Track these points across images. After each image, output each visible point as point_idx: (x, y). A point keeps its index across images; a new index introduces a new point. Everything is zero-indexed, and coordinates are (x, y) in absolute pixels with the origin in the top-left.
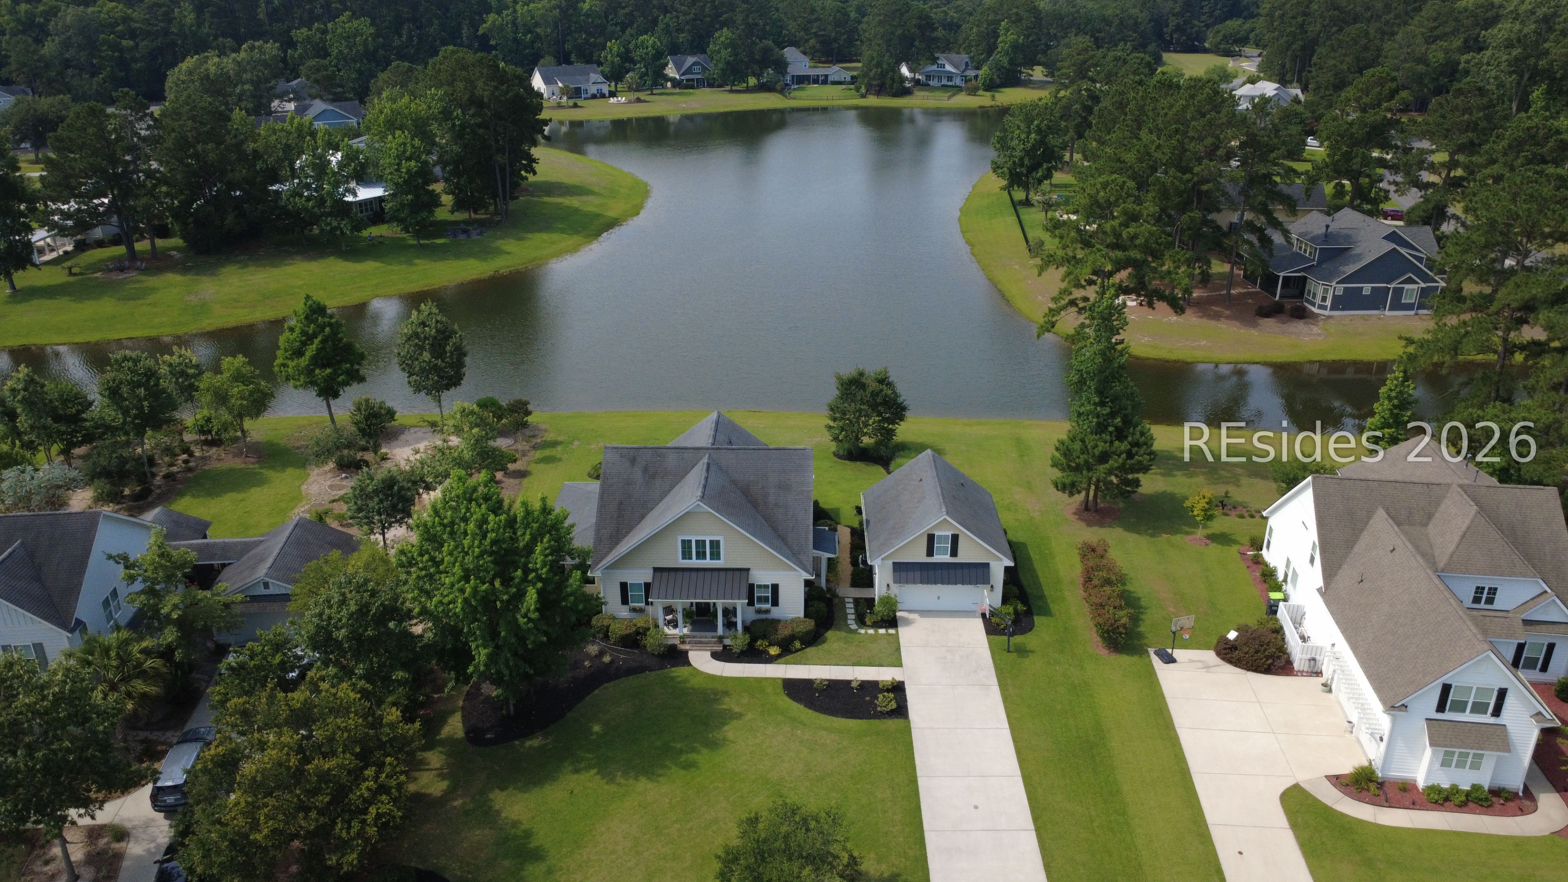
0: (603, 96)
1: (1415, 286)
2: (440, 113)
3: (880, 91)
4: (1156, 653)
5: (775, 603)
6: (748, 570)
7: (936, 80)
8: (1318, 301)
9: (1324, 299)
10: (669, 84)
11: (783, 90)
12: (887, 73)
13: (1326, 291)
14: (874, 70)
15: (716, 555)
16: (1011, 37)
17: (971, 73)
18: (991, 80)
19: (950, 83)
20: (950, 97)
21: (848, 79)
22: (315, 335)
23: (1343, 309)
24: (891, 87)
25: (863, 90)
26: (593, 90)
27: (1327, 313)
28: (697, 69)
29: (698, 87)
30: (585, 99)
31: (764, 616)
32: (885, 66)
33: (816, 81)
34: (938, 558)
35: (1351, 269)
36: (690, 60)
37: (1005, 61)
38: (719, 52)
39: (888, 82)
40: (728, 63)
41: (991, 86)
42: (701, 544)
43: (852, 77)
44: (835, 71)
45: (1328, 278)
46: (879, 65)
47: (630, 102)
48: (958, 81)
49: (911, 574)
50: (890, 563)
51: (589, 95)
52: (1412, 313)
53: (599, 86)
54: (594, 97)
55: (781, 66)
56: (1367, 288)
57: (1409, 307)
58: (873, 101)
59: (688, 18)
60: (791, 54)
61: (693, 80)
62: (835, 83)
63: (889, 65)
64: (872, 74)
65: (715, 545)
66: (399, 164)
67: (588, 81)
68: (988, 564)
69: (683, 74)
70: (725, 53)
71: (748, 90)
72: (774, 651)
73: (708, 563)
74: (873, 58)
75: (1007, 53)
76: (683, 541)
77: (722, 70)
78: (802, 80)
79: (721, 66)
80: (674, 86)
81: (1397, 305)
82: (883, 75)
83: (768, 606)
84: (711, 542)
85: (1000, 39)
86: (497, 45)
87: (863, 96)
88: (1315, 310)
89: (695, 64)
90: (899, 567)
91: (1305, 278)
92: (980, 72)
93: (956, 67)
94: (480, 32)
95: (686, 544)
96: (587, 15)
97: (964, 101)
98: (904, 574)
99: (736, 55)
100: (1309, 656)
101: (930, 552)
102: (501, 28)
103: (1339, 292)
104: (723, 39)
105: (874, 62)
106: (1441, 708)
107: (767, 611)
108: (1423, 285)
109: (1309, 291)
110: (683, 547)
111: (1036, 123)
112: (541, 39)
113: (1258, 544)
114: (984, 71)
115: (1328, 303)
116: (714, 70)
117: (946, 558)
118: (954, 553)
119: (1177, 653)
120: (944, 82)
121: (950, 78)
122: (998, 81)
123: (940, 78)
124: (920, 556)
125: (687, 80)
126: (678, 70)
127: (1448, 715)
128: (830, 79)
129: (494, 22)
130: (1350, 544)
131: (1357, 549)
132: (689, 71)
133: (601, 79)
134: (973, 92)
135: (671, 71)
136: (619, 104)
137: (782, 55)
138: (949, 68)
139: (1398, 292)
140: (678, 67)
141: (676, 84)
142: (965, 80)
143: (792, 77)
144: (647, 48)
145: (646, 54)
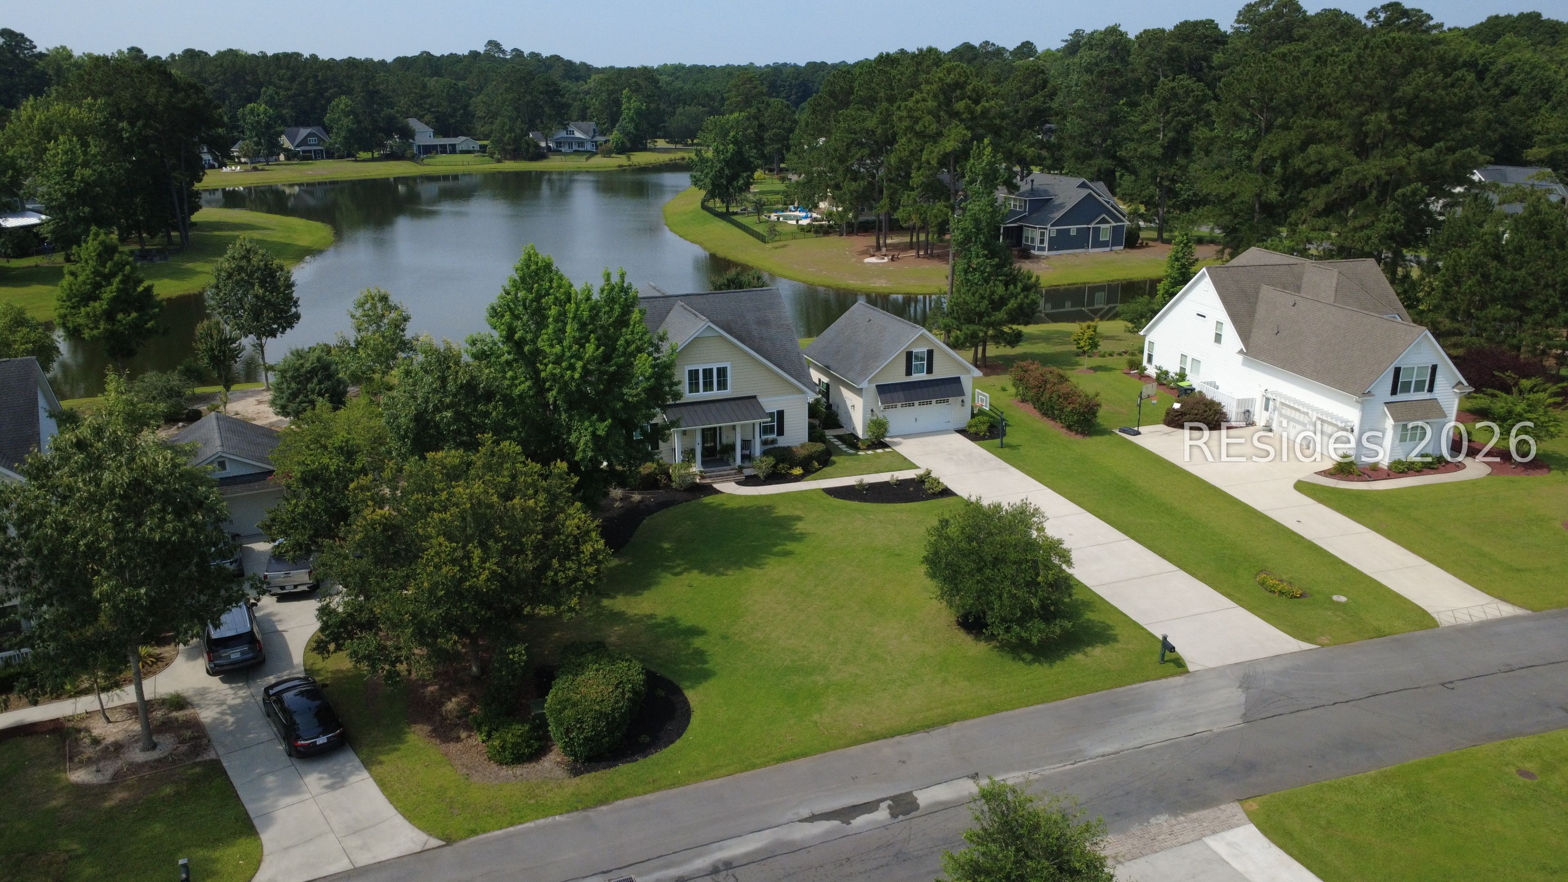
0: (212, 167)
1: (1107, 226)
2: (101, 124)
3: (516, 155)
4: (1123, 430)
5: (781, 432)
6: (754, 397)
7: (567, 147)
8: (1037, 244)
9: (1042, 241)
10: (282, 157)
11: (413, 158)
12: (521, 138)
13: (1042, 234)
14: (507, 136)
15: (722, 385)
16: (634, 104)
17: (600, 139)
18: (622, 143)
19: (581, 149)
20: (587, 159)
21: (477, 148)
22: (113, 274)
23: (1057, 249)
24: (527, 150)
25: (497, 155)
27: (1046, 253)
28: (312, 140)
29: (316, 159)
31: (771, 446)
32: (518, 131)
33: (443, 149)
34: (917, 377)
35: (1058, 215)
36: (304, 132)
37: (631, 127)
38: (340, 118)
39: (524, 146)
40: (350, 131)
41: (622, 150)
42: (708, 373)
43: (481, 146)
44: (461, 141)
45: (1044, 222)
46: (511, 130)
47: (246, 171)
48: (588, 147)
49: (895, 395)
50: (874, 385)
52: (1108, 249)
55: (407, 134)
56: (1073, 229)
57: (1105, 244)
58: (510, 166)
59: (289, 93)
60: (414, 123)
61: (310, 151)
62: (463, 152)
63: (522, 130)
64: (506, 139)
65: (722, 372)
66: (70, 174)
68: (959, 378)
69: (298, 146)
70: (347, 121)
71: (373, 160)
72: (798, 471)
73: (715, 394)
74: (505, 124)
75: (632, 120)
76: (690, 372)
77: (345, 138)
78: (428, 150)
79: (343, 134)
80: (288, 158)
81: (1097, 244)
82: (517, 140)
83: (774, 436)
84: (719, 369)
85: (624, 107)
87: (499, 161)
88: (1036, 252)
89: (310, 135)
90: (884, 390)
91: (1020, 228)
92: (611, 138)
93: (585, 132)
95: (694, 374)
97: (599, 161)
98: (889, 395)
99: (359, 122)
100: (1243, 410)
101: (909, 372)
103: (1053, 234)
104: (342, 106)
105: (507, 128)
106: (1394, 392)
107: (774, 441)
108: (1114, 224)
109: (1027, 238)
110: (690, 379)
111: (732, 134)
113: (1135, 365)
114: (615, 135)
115: (1046, 245)
116: (335, 140)
117: (922, 376)
118: (930, 371)
119: (1141, 429)
120: (575, 148)
121: (581, 143)
122: (628, 145)
123: (570, 145)
124: (899, 376)
125: (304, 152)
126: (292, 141)
127: (1400, 397)
128: (458, 148)
130: (1252, 314)
131: (1257, 316)
132: (304, 142)
134: (608, 153)
135: (284, 140)
136: (233, 172)
137: (408, 124)
138: (578, 134)
139: (1097, 231)
140: (292, 138)
141: (291, 156)
142: (596, 144)
143: (419, 146)
144: (258, 115)
145: (258, 122)
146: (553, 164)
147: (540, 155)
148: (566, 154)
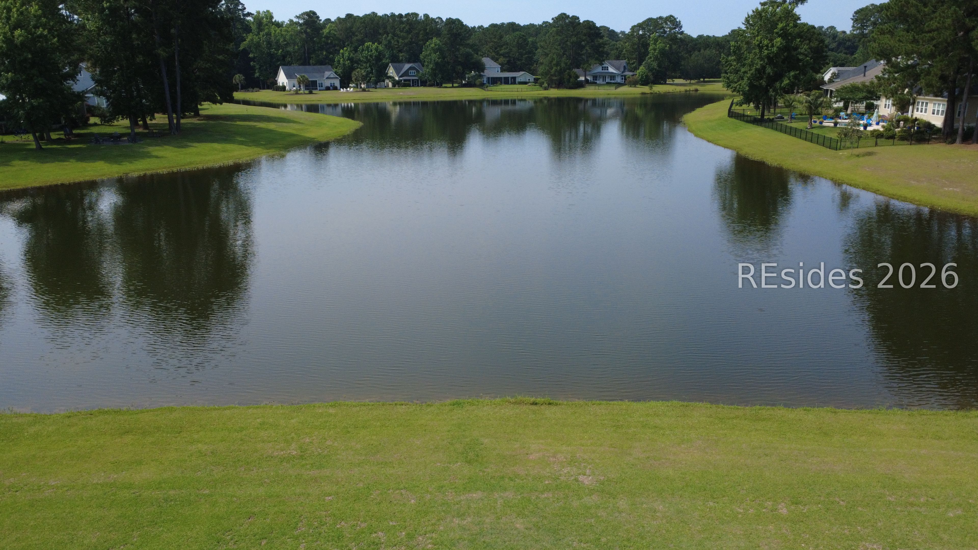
0: (335, 88)
3: (560, 85)
7: (601, 79)
10: (390, 84)
11: (482, 86)
12: (565, 71)
14: (554, 69)
16: (660, 45)
17: (629, 73)
18: (647, 76)
19: (612, 81)
20: (616, 89)
24: (569, 81)
25: (546, 85)
26: (327, 83)
28: (412, 72)
29: (413, 86)
30: (320, 90)
32: (563, 65)
33: (506, 81)
36: (407, 66)
37: (655, 65)
38: (430, 54)
39: (566, 76)
40: (437, 64)
41: (645, 82)
43: (534, 79)
44: (521, 75)
46: (557, 64)
47: (357, 91)
48: (619, 80)
51: (324, 88)
53: (332, 81)
54: (328, 89)
55: (480, 68)
58: (554, 93)
59: (406, 41)
60: (487, 61)
61: (409, 80)
62: (521, 83)
63: (566, 64)
64: (553, 71)
67: (323, 76)
69: (401, 76)
70: (435, 57)
71: (453, 87)
74: (553, 59)
75: (656, 58)
77: (432, 69)
78: (495, 81)
79: (431, 66)
80: (394, 86)
82: (561, 72)
85: (651, 48)
86: (254, 57)
87: (546, 89)
89: (411, 68)
92: (637, 73)
93: (617, 68)
94: (241, 48)
96: (327, 37)
97: (625, 90)
99: (444, 58)
102: (258, 45)
104: (433, 45)
105: (555, 62)
112: (290, 54)
114: (641, 71)
116: (426, 71)
120: (608, 80)
121: (613, 76)
122: (651, 77)
123: (604, 78)
125: (405, 80)
126: (398, 73)
128: (518, 80)
129: (252, 40)
132: (406, 74)
133: (333, 75)
134: (634, 84)
135: (391, 71)
136: (349, 92)
137: (480, 60)
138: (611, 70)
140: (397, 71)
141: (396, 84)
142: (625, 78)
143: (488, 78)
144: (371, 51)
145: (371, 56)
146: (587, 92)
147: (580, 85)
148: (600, 85)
